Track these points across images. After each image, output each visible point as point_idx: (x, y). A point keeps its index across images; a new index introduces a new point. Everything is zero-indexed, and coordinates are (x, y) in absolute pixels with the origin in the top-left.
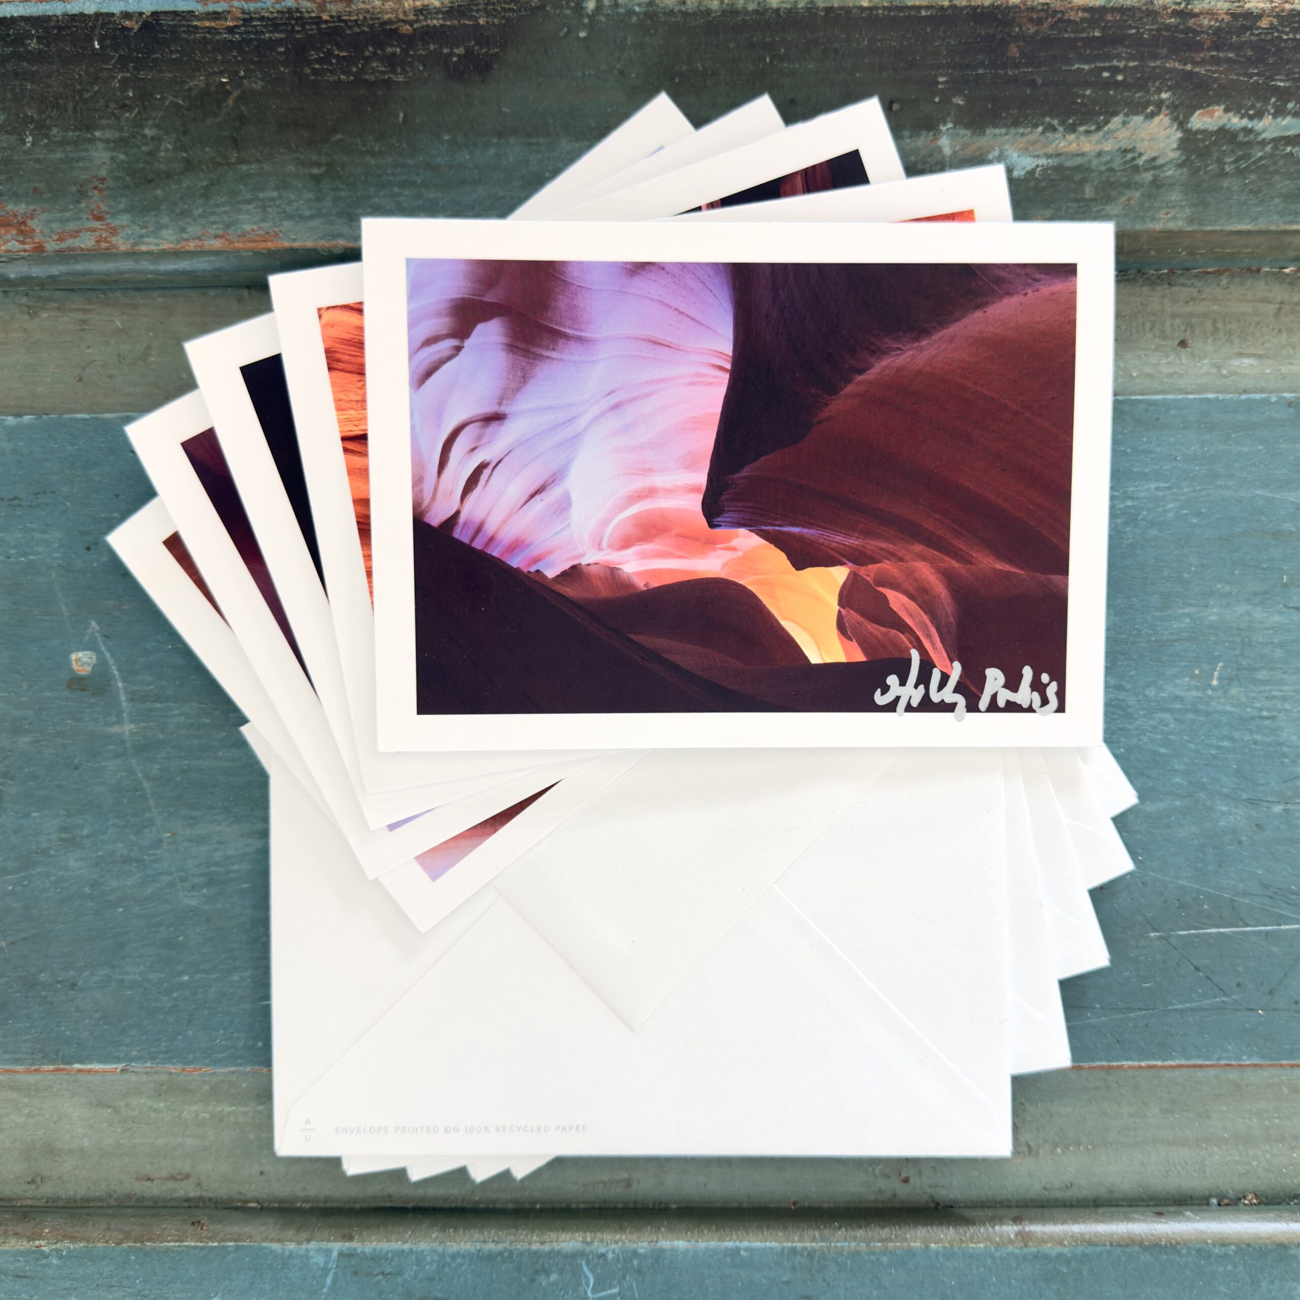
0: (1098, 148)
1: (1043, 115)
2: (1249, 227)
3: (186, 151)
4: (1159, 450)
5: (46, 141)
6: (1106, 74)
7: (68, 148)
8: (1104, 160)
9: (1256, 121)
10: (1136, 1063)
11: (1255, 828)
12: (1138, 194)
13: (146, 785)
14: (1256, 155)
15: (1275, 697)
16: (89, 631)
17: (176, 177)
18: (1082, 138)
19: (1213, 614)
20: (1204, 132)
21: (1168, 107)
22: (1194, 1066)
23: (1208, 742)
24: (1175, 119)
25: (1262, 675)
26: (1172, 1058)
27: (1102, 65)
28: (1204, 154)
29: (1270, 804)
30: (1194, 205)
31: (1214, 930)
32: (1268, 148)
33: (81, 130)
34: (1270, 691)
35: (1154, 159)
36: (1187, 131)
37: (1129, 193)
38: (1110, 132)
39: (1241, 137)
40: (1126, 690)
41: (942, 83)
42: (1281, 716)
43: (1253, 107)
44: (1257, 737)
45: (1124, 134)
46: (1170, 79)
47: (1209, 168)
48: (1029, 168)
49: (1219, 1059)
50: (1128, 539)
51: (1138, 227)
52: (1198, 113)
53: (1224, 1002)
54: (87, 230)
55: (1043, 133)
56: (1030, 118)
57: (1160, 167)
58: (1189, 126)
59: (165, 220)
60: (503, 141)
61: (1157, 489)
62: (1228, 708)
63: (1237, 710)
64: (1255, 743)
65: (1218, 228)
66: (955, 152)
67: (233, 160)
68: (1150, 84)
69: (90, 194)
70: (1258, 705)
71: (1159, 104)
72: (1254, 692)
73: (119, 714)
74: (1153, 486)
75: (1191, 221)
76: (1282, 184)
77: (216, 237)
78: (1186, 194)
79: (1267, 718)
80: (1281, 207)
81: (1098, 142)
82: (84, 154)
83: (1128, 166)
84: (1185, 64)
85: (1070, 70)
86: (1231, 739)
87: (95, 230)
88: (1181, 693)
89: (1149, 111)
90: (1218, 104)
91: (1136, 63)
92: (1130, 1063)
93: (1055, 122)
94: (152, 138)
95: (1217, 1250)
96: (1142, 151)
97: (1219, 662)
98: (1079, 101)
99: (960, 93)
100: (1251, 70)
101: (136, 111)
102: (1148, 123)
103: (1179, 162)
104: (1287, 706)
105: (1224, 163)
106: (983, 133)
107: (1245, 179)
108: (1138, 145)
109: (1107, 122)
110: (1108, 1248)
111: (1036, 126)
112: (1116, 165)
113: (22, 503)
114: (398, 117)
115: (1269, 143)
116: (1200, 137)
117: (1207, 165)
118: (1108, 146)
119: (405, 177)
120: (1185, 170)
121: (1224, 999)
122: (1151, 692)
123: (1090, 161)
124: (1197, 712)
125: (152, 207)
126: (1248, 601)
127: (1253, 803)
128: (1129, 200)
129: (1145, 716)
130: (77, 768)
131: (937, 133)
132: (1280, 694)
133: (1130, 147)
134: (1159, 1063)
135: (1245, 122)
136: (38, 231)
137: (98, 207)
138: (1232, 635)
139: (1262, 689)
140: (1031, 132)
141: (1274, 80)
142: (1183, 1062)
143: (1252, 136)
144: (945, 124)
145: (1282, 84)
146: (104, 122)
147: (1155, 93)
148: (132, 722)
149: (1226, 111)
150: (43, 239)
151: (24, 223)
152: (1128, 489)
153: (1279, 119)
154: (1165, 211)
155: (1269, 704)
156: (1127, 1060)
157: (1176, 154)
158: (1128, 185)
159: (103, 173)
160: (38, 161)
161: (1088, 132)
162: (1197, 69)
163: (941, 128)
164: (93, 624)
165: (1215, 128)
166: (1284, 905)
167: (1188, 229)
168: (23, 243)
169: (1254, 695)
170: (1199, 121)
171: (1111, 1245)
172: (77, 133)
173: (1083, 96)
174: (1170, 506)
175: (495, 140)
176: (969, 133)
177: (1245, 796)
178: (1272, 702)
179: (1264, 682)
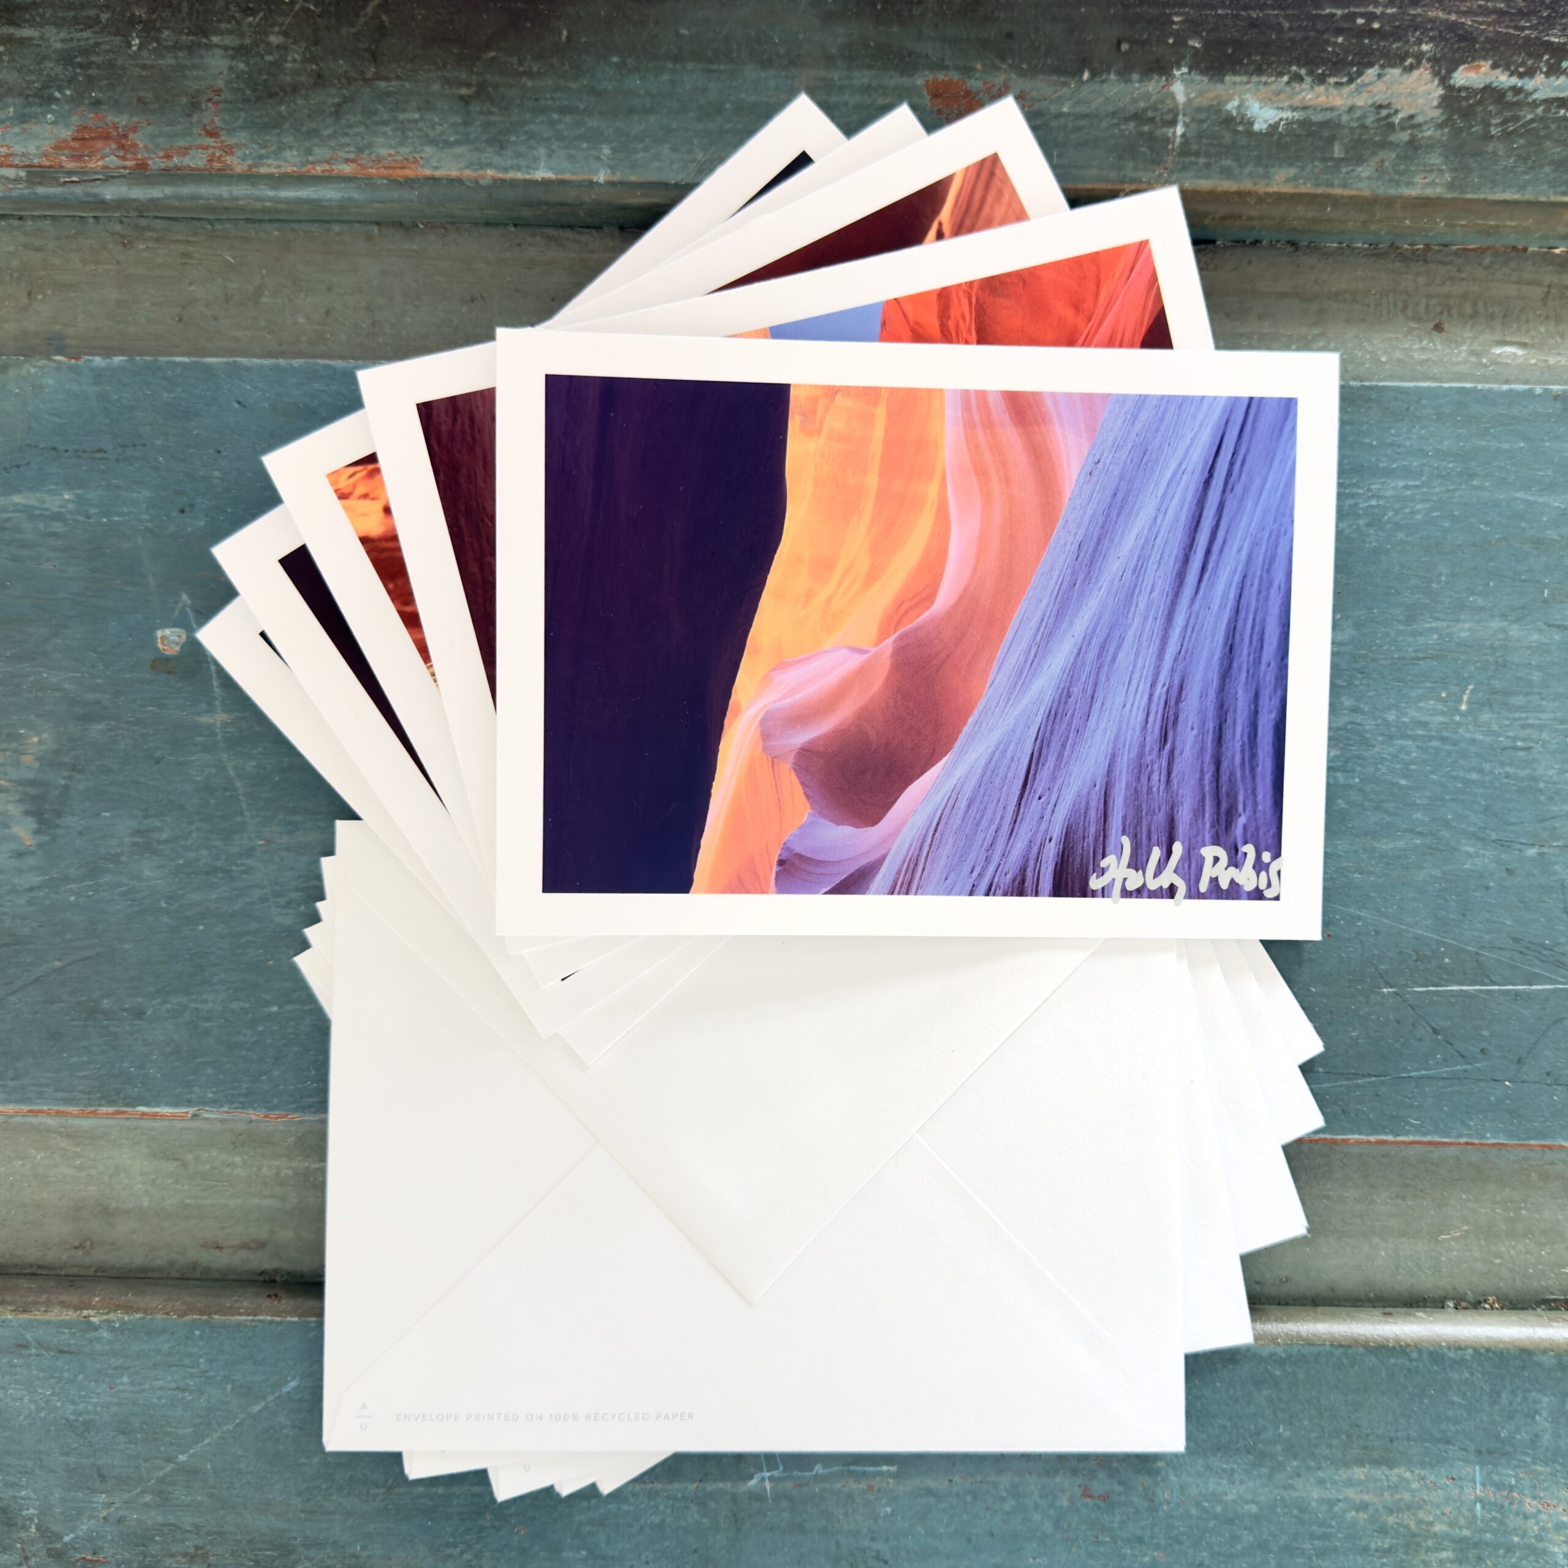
0: (1349, 102)
1: (1290, 66)
2: (1517, 197)
3: (317, 64)
4: (1408, 444)
5: (155, 45)
6: (1360, 21)
7: (181, 54)
8: (1358, 114)
9: (1526, 80)
10: (1363, 1137)
11: (1505, 874)
12: (1393, 155)
13: (238, 784)
14: (1524, 117)
15: (1531, 726)
16: (180, 605)
17: (303, 92)
18: (1331, 90)
19: (1464, 630)
20: (1467, 89)
21: (1429, 60)
22: (1430, 1143)
23: (1454, 773)
24: (1436, 74)
25: (1518, 700)
26: (1407, 1133)
27: (1357, 10)
28: (1467, 114)
29: (1522, 847)
30: (1455, 170)
31: (1455, 988)
32: (1540, 110)
33: (195, 34)
34: (1526, 718)
35: (1412, 117)
36: (1450, 88)
37: (1382, 154)
38: (1364, 85)
39: (1510, 97)
40: (1363, 712)
41: (1177, 23)
42: (1538, 748)
43: (1523, 64)
44: (1511, 770)
45: (1380, 86)
46: (1432, 29)
47: (1474, 130)
48: (1271, 122)
49: (1460, 1136)
50: (1371, 543)
51: (1392, 192)
52: (1462, 67)
53: (1465, 1071)
54: (199, 147)
55: (1288, 83)
56: (1274, 66)
57: (1419, 126)
58: (1452, 82)
59: (288, 139)
60: (678, 66)
61: (1406, 487)
62: (1479, 736)
63: (1488, 739)
64: (1507, 777)
65: (1482, 196)
66: (1189, 101)
67: (369, 75)
68: (1410, 34)
69: (204, 107)
70: (1511, 734)
71: (1419, 57)
72: (1508, 719)
73: (210, 704)
74: (1401, 484)
75: (1451, 186)
76: (1555, 151)
77: (347, 161)
78: (1446, 157)
79: (1522, 749)
80: (1552, 176)
81: (1350, 95)
82: (198, 61)
83: (1383, 123)
84: (1449, 13)
85: (1320, 15)
86: (1480, 771)
87: (207, 148)
88: (1426, 719)
89: (1407, 63)
90: (1485, 58)
91: (1394, 10)
92: (1357, 1136)
93: (1303, 71)
94: (278, 47)
95: (1452, 1355)
96: (1399, 107)
97: (1469, 684)
98: (1330, 49)
99: (1197, 34)
100: (1523, 23)
101: (261, 14)
102: (1406, 76)
103: (1440, 121)
104: (1545, 736)
105: (1490, 125)
106: (1222, 81)
107: (1514, 143)
108: (1394, 101)
109: (1360, 74)
110: (1328, 1348)
111: (1280, 74)
112: (1369, 121)
113: (105, 455)
114: (560, 34)
115: (1540, 105)
116: (1463, 94)
117: (1473, 126)
118: (1360, 101)
119: (566, 103)
120: (1446, 130)
121: (1465, 1067)
122: (1391, 716)
123: (1340, 115)
124: (1443, 740)
125: (275, 124)
126: (1504, 616)
127: (1504, 845)
128: (1382, 161)
129: (1383, 743)
130: (158, 762)
131: (1170, 76)
132: (1537, 722)
133: (1386, 103)
134: (1390, 1138)
135: (1514, 81)
136: (141, 146)
137: (213, 122)
138: (1485, 654)
139: (1517, 715)
140: (1275, 81)
141: (1548, 35)
142: (1418, 1138)
143: (1522, 96)
144: (1179, 67)
145: (1557, 40)
146: (223, 26)
147: (1415, 43)
148: (225, 711)
149: (1494, 66)
150: (146, 155)
151: (125, 136)
152: (1373, 487)
153: (1552, 79)
154: (1423, 175)
155: (1524, 733)
156: (1353, 1133)
157: (1437, 113)
158: (1383, 145)
159: (220, 83)
160: (144, 67)
161: (1338, 84)
162: (1463, 20)
163: (1175, 72)
164: (185, 597)
165: (1481, 86)
166: (1536, 962)
167: (1449, 196)
168: (124, 158)
169: (1507, 722)
170: (1463, 77)
171: (1332, 1345)
172: (190, 38)
173: (1335, 44)
174: (1419, 506)
175: (670, 65)
176: (1206, 79)
177: (1494, 836)
178: (1527, 732)
179: (1518, 709)
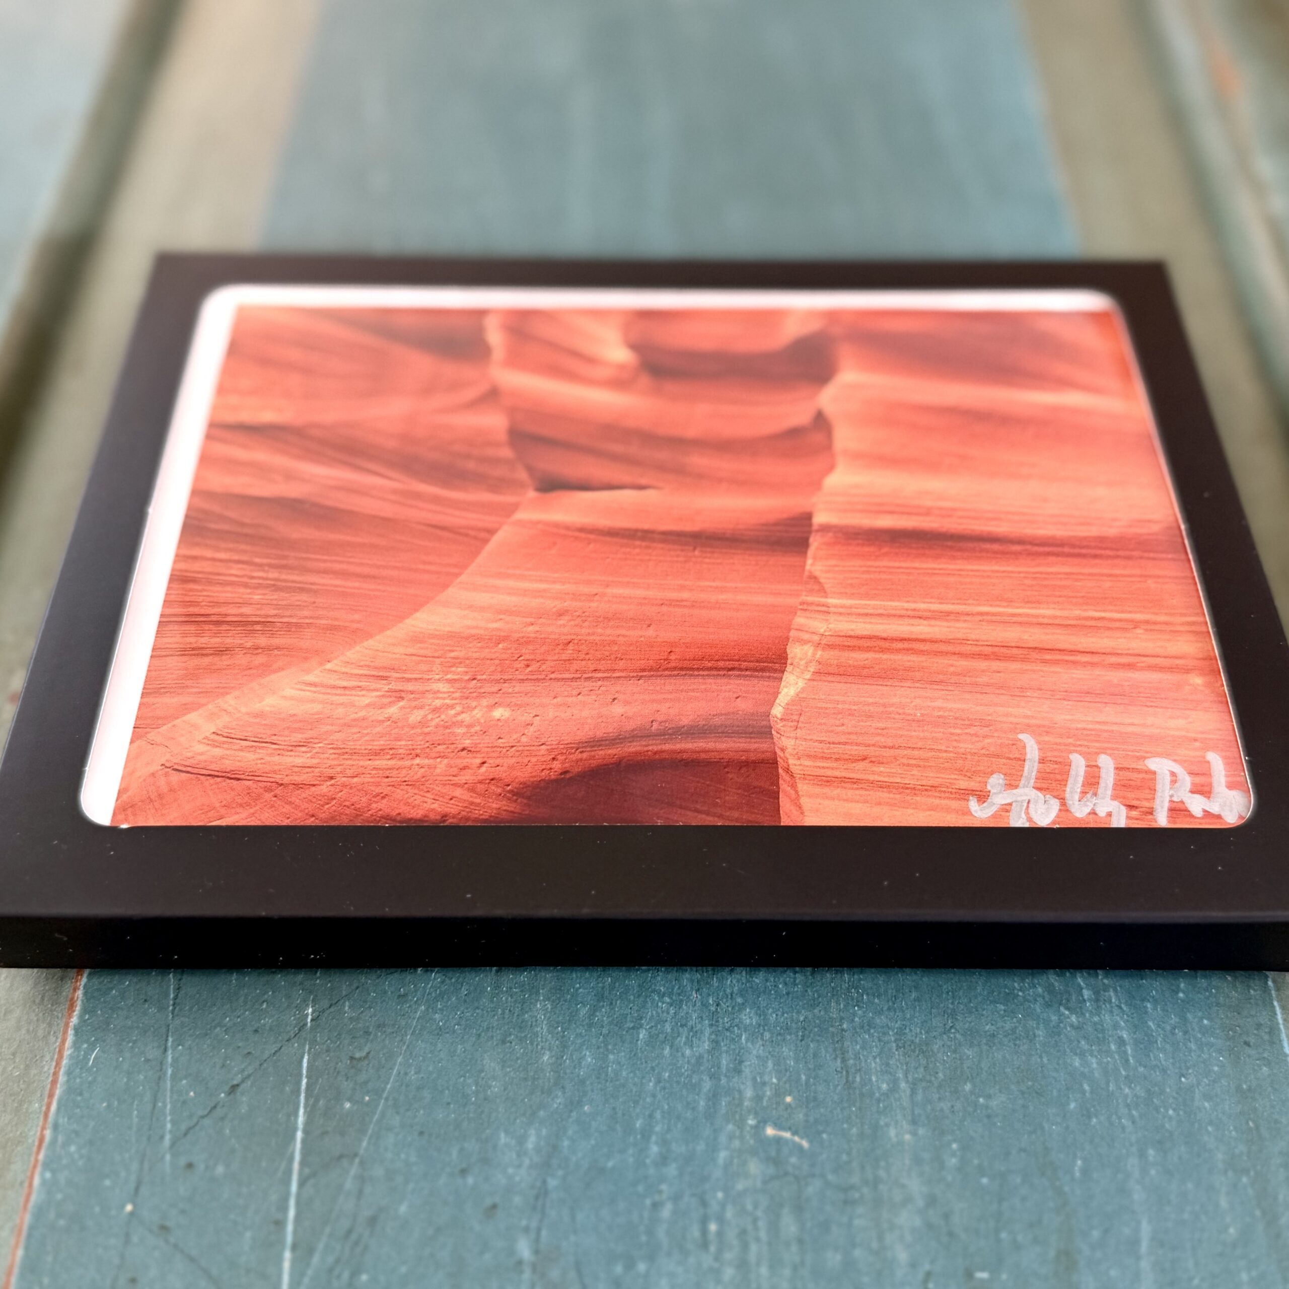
15: (745, 1247)
19: (900, 1133)
23: (658, 1116)
25: (789, 1225)
29: (534, 1233)
34: (758, 1240)
42: (707, 1260)
44: (666, 1212)
53: (162, 1138)
62: (722, 1156)
63: (718, 1173)
64: (656, 1206)
70: (729, 1214)
72: (756, 1207)
79: (704, 1232)
86: (663, 1160)
88: (747, 1070)
97: (811, 1142)
104: (729, 1273)
121: (168, 1137)
124: (714, 1097)
126: (932, 1201)
127: (538, 1200)
132: (753, 1258)
138: (862, 1168)
139: (761, 1224)
155: (731, 1235)
169: (749, 1207)
177: (553, 1183)
178: (735, 1242)
179: (774, 1227)
